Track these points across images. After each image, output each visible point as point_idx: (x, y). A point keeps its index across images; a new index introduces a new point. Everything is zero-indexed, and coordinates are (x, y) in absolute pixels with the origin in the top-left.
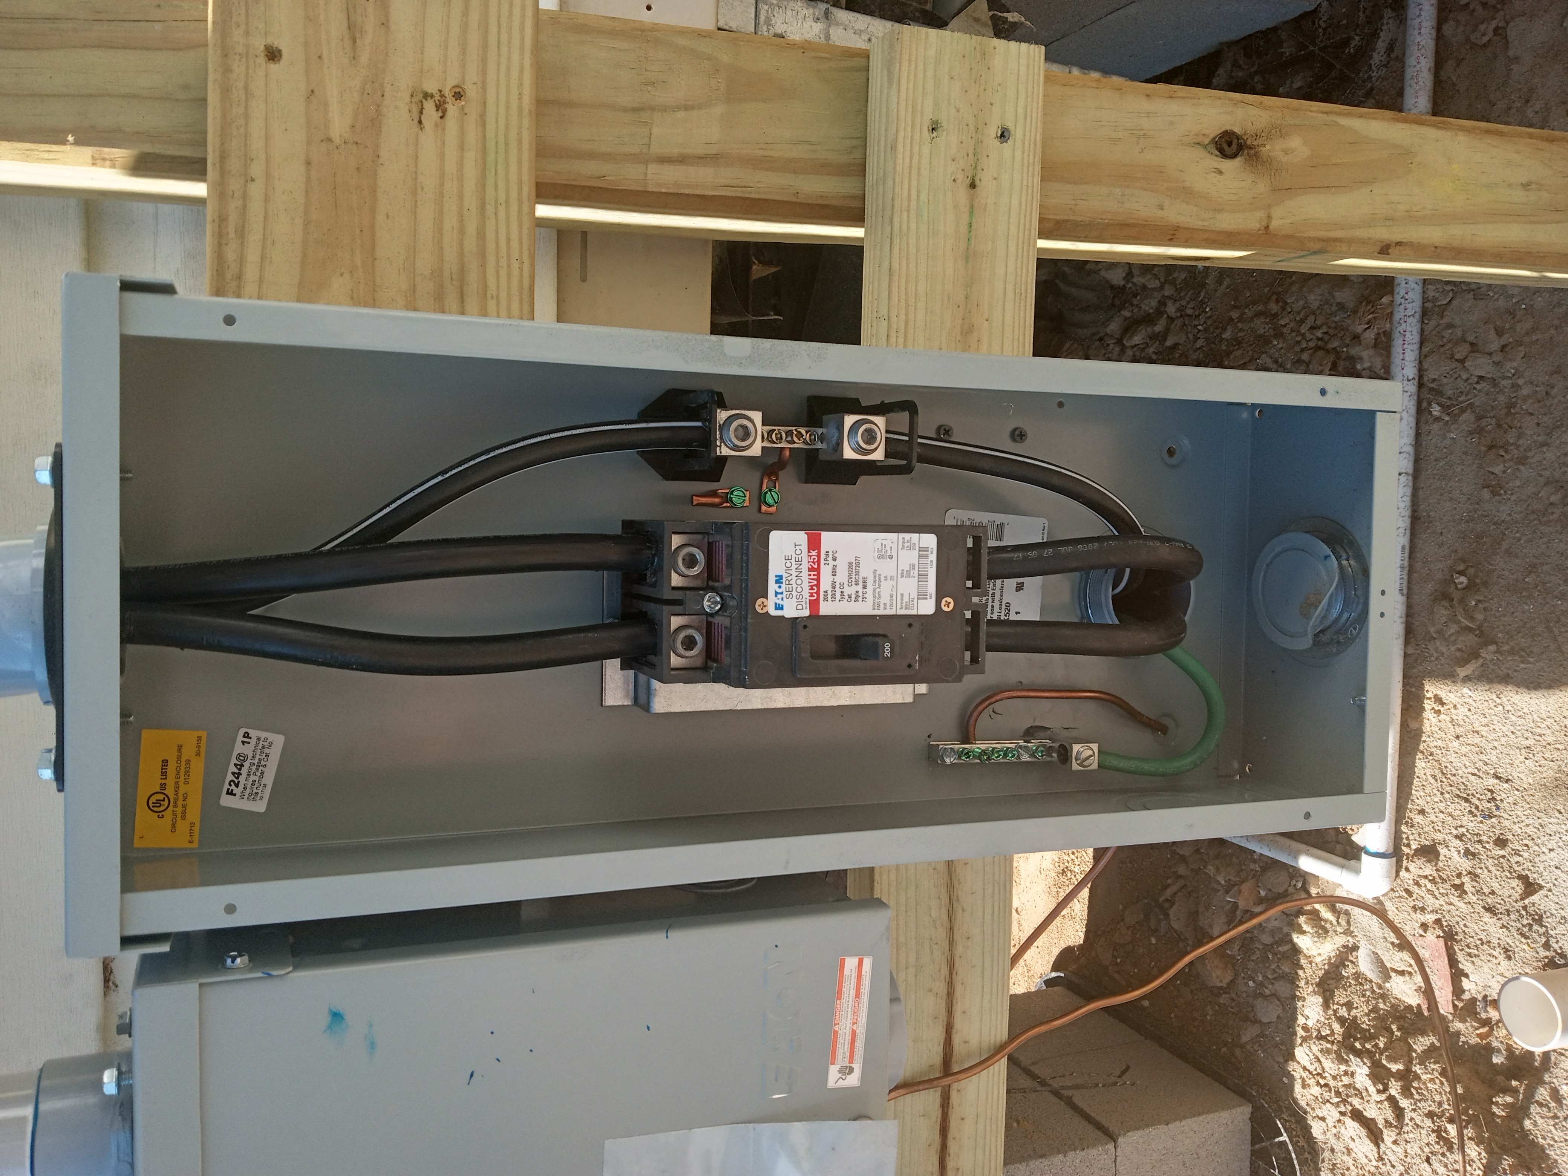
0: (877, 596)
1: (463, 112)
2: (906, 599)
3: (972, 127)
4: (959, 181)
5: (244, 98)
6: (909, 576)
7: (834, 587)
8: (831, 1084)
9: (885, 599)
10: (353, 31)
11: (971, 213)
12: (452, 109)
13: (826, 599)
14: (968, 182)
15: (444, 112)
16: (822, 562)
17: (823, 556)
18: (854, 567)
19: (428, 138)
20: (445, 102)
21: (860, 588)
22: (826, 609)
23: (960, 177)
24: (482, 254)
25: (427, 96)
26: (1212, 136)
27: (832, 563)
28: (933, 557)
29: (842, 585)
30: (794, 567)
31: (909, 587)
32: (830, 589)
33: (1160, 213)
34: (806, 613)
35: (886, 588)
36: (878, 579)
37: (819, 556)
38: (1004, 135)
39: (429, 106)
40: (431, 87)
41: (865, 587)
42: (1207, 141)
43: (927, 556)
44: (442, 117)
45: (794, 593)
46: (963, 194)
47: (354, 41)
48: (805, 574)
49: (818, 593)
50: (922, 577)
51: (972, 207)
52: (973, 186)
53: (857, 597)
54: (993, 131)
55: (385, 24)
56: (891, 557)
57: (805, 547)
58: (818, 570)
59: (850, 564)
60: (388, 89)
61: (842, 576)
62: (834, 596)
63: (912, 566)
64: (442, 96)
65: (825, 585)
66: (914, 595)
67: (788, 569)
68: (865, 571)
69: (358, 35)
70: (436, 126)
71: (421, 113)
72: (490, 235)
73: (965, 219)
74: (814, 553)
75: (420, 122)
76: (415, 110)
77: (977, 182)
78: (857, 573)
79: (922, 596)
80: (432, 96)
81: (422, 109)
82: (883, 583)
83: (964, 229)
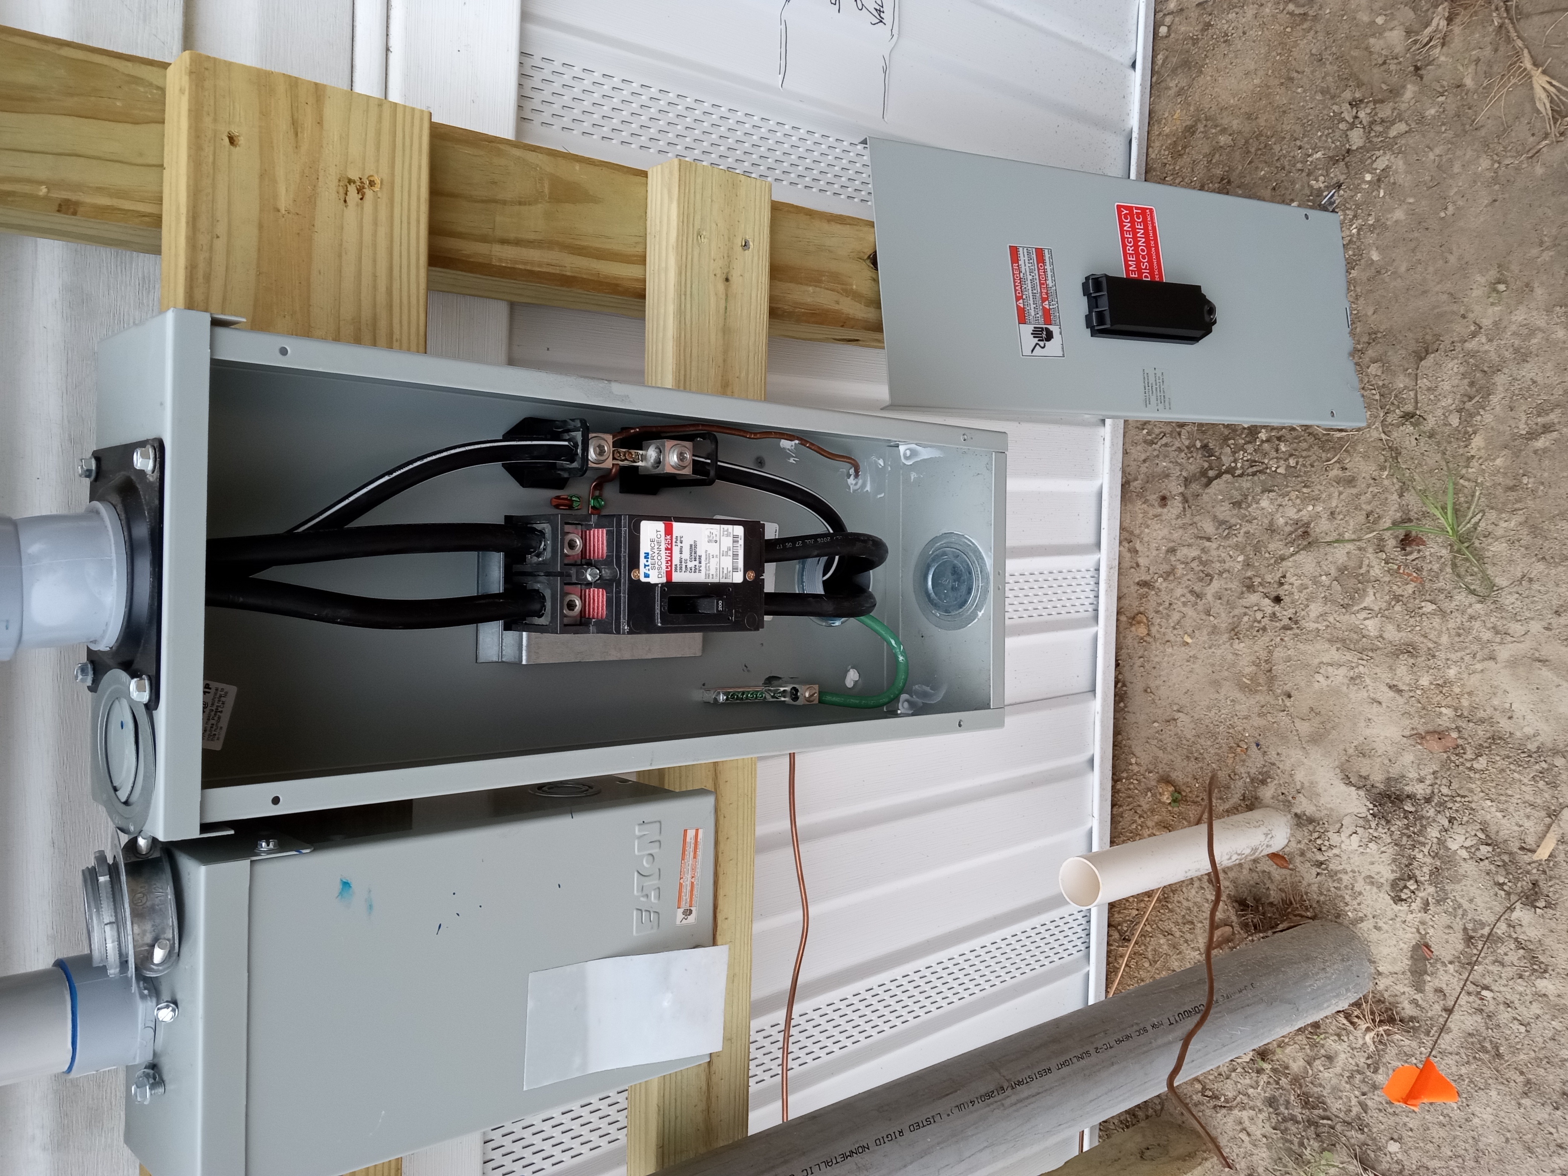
0: (708, 569)
1: (376, 197)
2: (725, 572)
3: (726, 237)
4: (718, 276)
5: (212, 171)
6: (727, 555)
7: (681, 562)
8: (678, 922)
9: (712, 571)
10: (295, 126)
11: (726, 300)
12: (369, 193)
13: (676, 571)
14: (724, 276)
15: (363, 195)
16: (674, 544)
17: (674, 540)
18: (693, 548)
19: (351, 213)
20: (364, 188)
21: (697, 563)
22: (677, 577)
23: (718, 272)
24: (390, 307)
25: (350, 181)
26: (869, 254)
27: (680, 545)
28: (741, 542)
29: (686, 560)
30: (656, 547)
31: (727, 563)
32: (678, 563)
33: (837, 307)
34: (664, 580)
35: (713, 563)
36: (708, 557)
37: (671, 539)
38: (746, 245)
39: (352, 189)
40: (354, 175)
41: (700, 563)
42: (866, 257)
43: (738, 542)
44: (361, 199)
45: (656, 566)
46: (721, 286)
47: (297, 134)
48: (663, 552)
49: (671, 566)
50: (735, 556)
51: (727, 295)
52: (727, 280)
53: (695, 569)
54: (739, 242)
55: (320, 123)
56: (716, 542)
57: (663, 533)
58: (671, 549)
59: (691, 546)
60: (321, 173)
61: (686, 555)
62: (681, 568)
63: (729, 549)
64: (362, 183)
65: (676, 561)
66: (730, 569)
67: (653, 548)
68: (700, 551)
69: (299, 130)
70: (357, 205)
71: (346, 194)
72: (396, 293)
73: (722, 304)
74: (668, 537)
75: (345, 201)
76: (342, 191)
77: (730, 278)
78: (695, 553)
79: (735, 569)
80: (354, 182)
81: (347, 191)
82: (712, 559)
83: (722, 311)
